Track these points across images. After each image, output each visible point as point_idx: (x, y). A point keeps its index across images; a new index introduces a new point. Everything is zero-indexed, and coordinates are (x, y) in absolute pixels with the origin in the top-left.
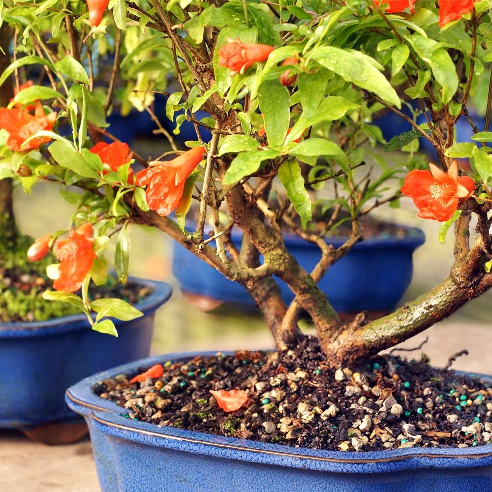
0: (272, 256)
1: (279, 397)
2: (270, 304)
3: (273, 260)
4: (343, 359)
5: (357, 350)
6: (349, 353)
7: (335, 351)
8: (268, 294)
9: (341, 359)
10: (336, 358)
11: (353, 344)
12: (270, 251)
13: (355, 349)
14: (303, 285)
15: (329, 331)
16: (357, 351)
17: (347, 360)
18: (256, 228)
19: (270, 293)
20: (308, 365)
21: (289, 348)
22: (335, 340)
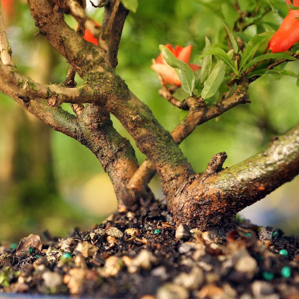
0: (90, 76)
1: (86, 251)
2: (118, 166)
3: (92, 80)
4: (192, 215)
5: (209, 201)
6: (198, 206)
7: (181, 206)
8: (116, 155)
9: (189, 216)
10: (182, 215)
11: (203, 194)
12: (88, 70)
13: (207, 200)
14: (135, 115)
15: (174, 181)
16: (210, 203)
17: (197, 218)
18: (69, 40)
19: (119, 154)
20: (146, 226)
21: (129, 210)
22: (182, 192)
